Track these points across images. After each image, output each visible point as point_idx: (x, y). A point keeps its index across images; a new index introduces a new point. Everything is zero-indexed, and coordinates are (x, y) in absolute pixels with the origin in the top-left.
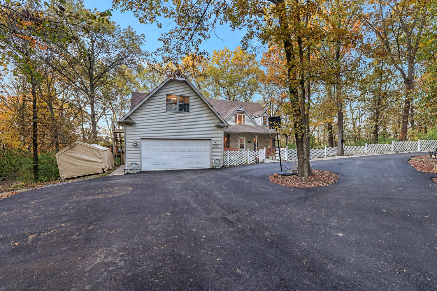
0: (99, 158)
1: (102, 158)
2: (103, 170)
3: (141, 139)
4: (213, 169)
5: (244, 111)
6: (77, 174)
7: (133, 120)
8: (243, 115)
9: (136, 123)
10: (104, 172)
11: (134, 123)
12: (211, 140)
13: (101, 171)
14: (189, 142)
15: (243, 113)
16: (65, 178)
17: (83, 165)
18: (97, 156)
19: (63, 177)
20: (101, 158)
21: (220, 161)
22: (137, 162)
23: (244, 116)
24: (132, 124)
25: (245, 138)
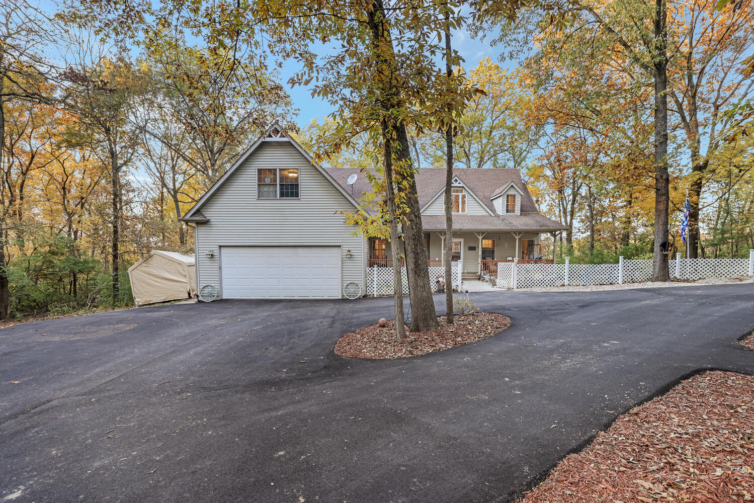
0: (183, 275)
1: (187, 276)
2: (189, 294)
3: (220, 247)
4: (344, 300)
5: (463, 187)
6: (155, 298)
7: (205, 215)
8: (460, 195)
9: (211, 220)
10: (190, 297)
11: (208, 221)
12: (340, 246)
13: (187, 296)
14: (300, 250)
15: (461, 191)
16: (140, 304)
17: (161, 286)
18: (180, 273)
19: (138, 302)
20: (185, 276)
21: (357, 285)
22: (213, 285)
23: (464, 197)
24: (205, 223)
25: (462, 240)
